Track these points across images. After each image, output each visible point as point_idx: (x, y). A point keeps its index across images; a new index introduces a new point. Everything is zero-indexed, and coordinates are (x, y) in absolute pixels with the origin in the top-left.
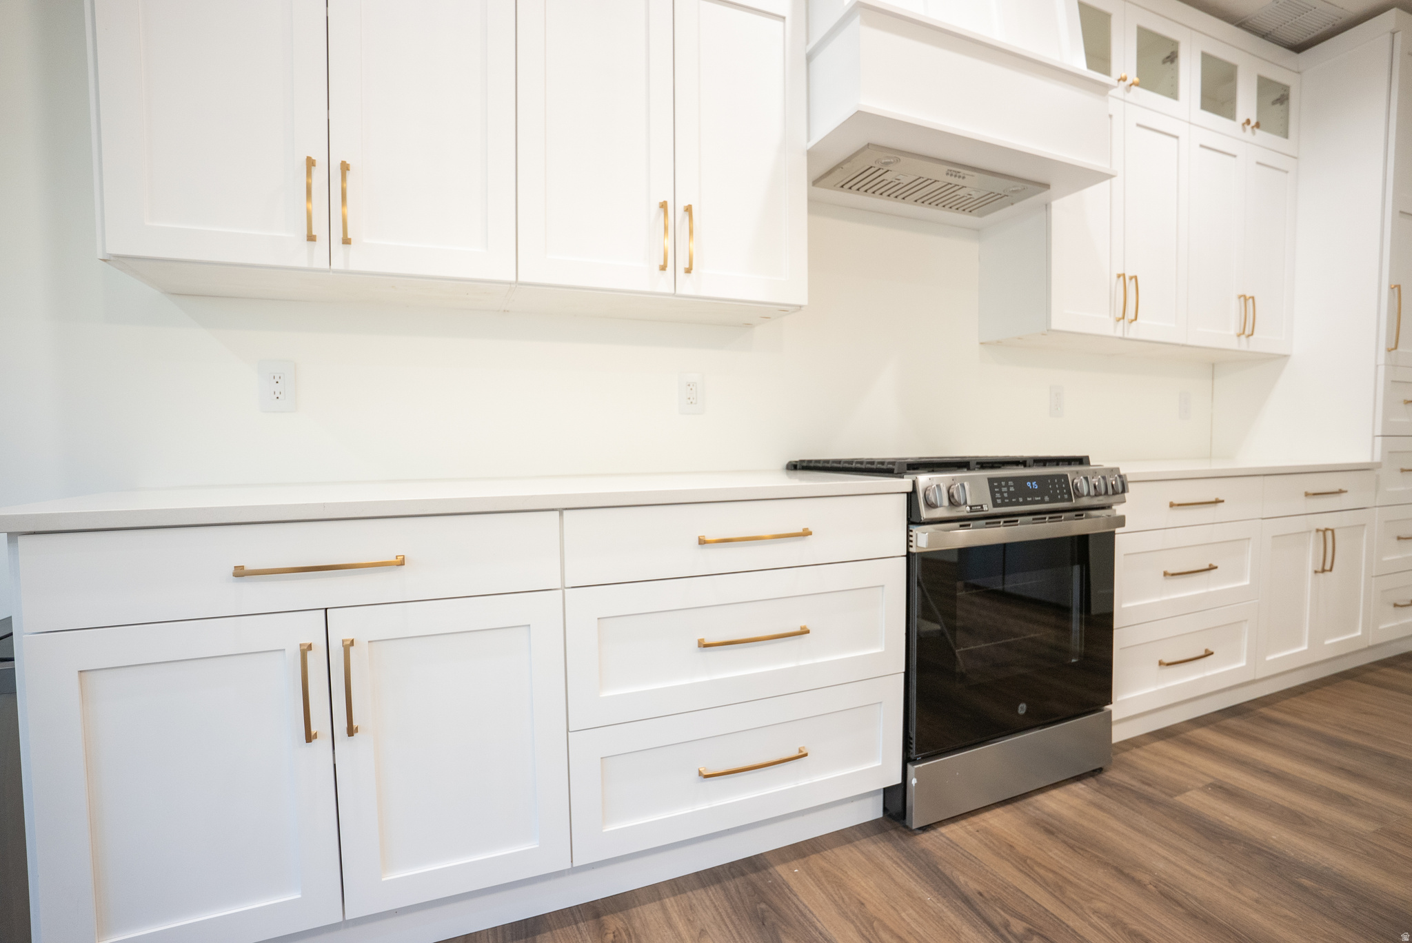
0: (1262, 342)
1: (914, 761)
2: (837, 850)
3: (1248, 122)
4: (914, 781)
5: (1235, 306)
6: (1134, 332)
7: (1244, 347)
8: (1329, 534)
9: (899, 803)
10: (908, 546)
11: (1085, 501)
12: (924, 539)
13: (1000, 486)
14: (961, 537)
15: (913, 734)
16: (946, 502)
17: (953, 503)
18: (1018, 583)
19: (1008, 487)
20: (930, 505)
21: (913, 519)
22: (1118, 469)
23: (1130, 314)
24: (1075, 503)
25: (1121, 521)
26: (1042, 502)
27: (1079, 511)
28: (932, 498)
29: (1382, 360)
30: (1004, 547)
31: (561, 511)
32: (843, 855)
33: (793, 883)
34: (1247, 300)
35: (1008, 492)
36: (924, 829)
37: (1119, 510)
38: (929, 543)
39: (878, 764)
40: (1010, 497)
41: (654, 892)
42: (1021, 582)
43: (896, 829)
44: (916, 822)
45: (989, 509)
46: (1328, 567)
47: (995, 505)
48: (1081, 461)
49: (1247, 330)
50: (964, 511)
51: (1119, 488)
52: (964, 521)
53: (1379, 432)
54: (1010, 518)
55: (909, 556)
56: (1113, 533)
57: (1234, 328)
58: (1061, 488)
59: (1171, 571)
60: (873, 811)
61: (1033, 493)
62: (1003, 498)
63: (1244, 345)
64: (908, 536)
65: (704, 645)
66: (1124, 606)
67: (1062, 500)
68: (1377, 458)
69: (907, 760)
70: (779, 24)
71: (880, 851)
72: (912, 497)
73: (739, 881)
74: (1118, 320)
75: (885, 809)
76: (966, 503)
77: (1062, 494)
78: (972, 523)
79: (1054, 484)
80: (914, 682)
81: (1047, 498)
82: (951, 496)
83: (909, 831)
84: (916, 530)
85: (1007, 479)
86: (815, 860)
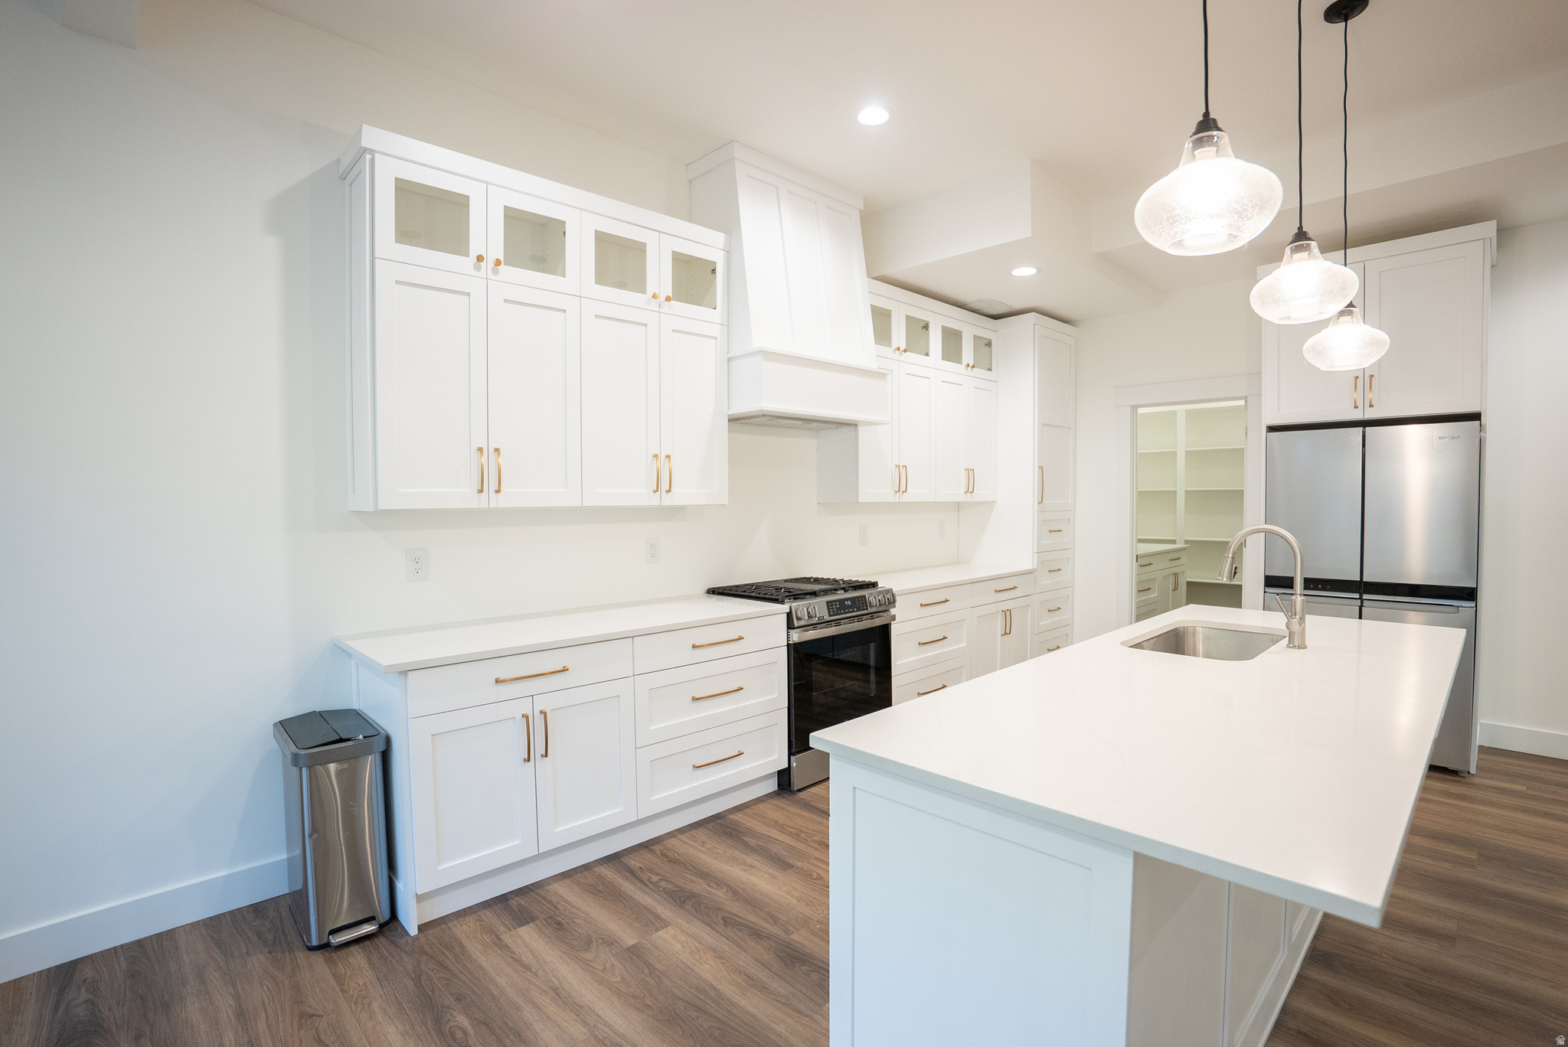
0: (979, 495)
1: (794, 754)
2: (758, 805)
3: (968, 365)
4: (795, 765)
5: (963, 475)
6: (905, 498)
7: (969, 500)
8: (1008, 613)
9: (787, 779)
10: (788, 640)
11: (874, 610)
12: (796, 637)
13: (832, 605)
14: (812, 635)
15: (793, 740)
16: (806, 617)
17: (810, 617)
18: (846, 655)
19: (835, 605)
20: (798, 619)
21: (790, 626)
22: (892, 589)
23: (903, 488)
24: (870, 610)
25: (894, 618)
26: (853, 611)
27: (872, 615)
28: (799, 615)
29: (1036, 510)
30: (833, 637)
31: (633, 637)
32: (761, 806)
33: (739, 820)
34: (970, 472)
35: (836, 608)
36: (800, 790)
37: (893, 611)
38: (799, 638)
39: (776, 757)
40: (837, 611)
41: (671, 835)
42: (850, 654)
43: (786, 793)
44: (796, 785)
45: (827, 618)
46: (1008, 631)
47: (830, 615)
48: (874, 585)
49: (970, 490)
50: (816, 620)
51: (892, 602)
52: (814, 626)
53: (1035, 551)
54: (837, 622)
55: (788, 645)
56: (890, 624)
57: (963, 489)
58: (862, 603)
59: (922, 642)
60: (772, 786)
61: (849, 607)
62: (834, 611)
63: (969, 498)
64: (788, 635)
65: (694, 699)
66: (897, 663)
67: (864, 610)
68: (1035, 567)
69: (790, 754)
70: (714, 341)
71: (780, 802)
72: (789, 615)
73: (712, 824)
74: (896, 492)
75: (779, 785)
76: (816, 616)
77: (863, 606)
78: (819, 626)
79: (859, 601)
80: (793, 712)
81: (855, 609)
82: (809, 613)
83: (793, 792)
84: (792, 632)
85: (835, 601)
86: (748, 811)
